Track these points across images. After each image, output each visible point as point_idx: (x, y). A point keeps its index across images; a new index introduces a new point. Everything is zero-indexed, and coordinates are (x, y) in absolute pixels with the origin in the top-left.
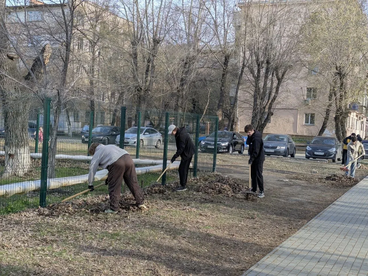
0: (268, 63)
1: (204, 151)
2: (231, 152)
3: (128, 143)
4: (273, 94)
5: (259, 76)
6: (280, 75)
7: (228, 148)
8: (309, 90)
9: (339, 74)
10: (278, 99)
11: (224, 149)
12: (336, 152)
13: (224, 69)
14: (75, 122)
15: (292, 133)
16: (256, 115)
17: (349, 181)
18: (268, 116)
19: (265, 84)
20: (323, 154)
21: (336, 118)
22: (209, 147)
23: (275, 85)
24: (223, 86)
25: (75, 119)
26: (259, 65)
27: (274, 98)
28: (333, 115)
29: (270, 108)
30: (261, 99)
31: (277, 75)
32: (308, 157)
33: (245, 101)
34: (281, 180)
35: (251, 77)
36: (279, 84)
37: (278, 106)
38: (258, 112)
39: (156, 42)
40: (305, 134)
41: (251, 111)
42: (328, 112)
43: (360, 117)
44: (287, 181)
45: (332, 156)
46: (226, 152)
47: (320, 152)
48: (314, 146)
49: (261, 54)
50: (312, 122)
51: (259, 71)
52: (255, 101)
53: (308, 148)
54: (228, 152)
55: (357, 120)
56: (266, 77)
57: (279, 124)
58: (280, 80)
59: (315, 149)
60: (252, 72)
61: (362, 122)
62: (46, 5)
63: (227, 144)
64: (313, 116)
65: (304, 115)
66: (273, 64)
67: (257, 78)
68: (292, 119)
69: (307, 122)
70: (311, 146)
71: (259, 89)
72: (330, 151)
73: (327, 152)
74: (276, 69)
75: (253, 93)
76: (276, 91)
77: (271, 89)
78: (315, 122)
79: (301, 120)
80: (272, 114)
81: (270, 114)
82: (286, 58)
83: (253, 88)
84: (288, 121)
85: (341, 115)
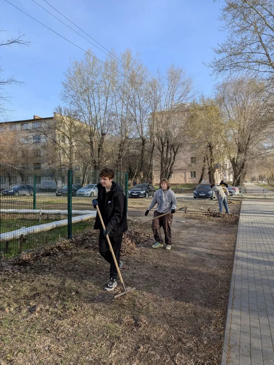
0: (168, 142)
1: (130, 197)
2: (147, 197)
3: (84, 195)
4: (172, 161)
5: (163, 151)
6: (175, 150)
7: (145, 194)
8: (192, 158)
9: (210, 146)
10: (175, 164)
11: (142, 195)
12: (213, 193)
13: (142, 147)
14: (62, 183)
15: (184, 183)
16: (163, 173)
17: (231, 217)
18: (170, 174)
19: (167, 155)
20: (204, 195)
21: (209, 173)
22: (133, 194)
23: (173, 156)
24: (142, 157)
25: (62, 182)
26: (162, 144)
27: (173, 164)
28: (207, 171)
29: (171, 169)
30: (165, 164)
31: (174, 149)
32: (195, 198)
33: (157, 166)
34: (179, 221)
35: (159, 152)
36: (175, 155)
37: (175, 168)
38: (164, 172)
39: (103, 134)
40: (191, 183)
41: (160, 171)
42: (203, 169)
43: (220, 172)
44: (184, 222)
45: (211, 196)
46: (144, 197)
47: (203, 194)
48: (198, 190)
49: (163, 139)
50: (195, 176)
51: (163, 148)
52: (162, 165)
53: (195, 192)
54: (145, 197)
55: (218, 174)
56: (167, 151)
57: (177, 178)
58: (175, 153)
59: (200, 192)
60: (159, 149)
61: (221, 175)
62: (41, 119)
63: (144, 192)
64: (195, 172)
65: (190, 172)
66: (171, 143)
67: (162, 152)
68: (183, 175)
69: (192, 176)
70: (197, 190)
71: (164, 158)
72: (209, 193)
73: (207, 193)
74: (173, 146)
75: (160, 161)
76: (174, 159)
77: (171, 158)
78: (196, 176)
79: (188, 175)
80: (172, 173)
81: (171, 172)
82: (178, 141)
83: (160, 158)
84: (181, 176)
85: (212, 171)
